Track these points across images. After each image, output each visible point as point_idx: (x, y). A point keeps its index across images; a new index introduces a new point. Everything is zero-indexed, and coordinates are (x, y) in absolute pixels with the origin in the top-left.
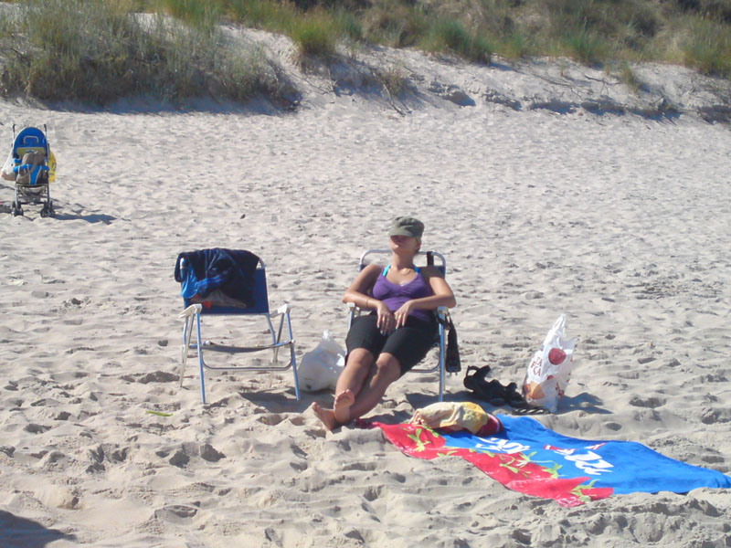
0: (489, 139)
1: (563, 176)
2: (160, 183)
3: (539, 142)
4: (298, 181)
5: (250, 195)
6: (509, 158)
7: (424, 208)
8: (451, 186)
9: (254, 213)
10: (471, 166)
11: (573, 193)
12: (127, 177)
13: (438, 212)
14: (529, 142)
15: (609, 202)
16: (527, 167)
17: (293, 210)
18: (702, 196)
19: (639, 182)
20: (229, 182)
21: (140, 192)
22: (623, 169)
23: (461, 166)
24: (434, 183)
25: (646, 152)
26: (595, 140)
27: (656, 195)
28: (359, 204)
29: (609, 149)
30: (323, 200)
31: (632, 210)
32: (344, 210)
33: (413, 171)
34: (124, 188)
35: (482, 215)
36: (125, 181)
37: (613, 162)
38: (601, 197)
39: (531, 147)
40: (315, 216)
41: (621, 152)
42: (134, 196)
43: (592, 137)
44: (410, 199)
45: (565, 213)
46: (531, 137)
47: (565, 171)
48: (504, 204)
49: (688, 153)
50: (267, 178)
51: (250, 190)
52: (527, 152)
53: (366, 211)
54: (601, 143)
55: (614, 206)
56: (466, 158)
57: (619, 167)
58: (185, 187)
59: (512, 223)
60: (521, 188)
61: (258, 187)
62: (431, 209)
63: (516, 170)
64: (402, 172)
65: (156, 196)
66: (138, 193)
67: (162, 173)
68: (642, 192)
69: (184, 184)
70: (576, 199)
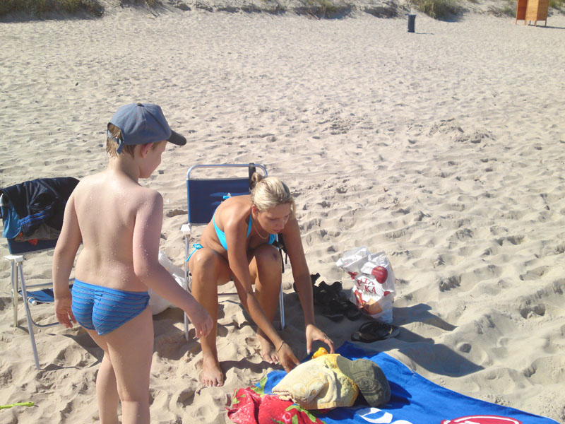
0: (200, 28)
1: (242, 46)
2: (28, 63)
3: (224, 28)
4: (107, 57)
5: (80, 68)
6: (213, 37)
7: (179, 71)
8: (190, 55)
9: (83, 80)
10: (196, 42)
11: (251, 56)
12: (9, 61)
13: (187, 73)
14: (220, 28)
15: (272, 61)
16: (223, 42)
17: (106, 77)
18: (313, 54)
19: (280, 48)
20: (69, 60)
21: (16, 70)
22: (268, 40)
23: (190, 43)
24: (180, 54)
25: (275, 31)
26: (250, 26)
27: (292, 55)
28: (143, 70)
29: (258, 31)
30: (122, 69)
31: (286, 65)
32: (135, 75)
33: (167, 47)
34: (7, 68)
35: (212, 74)
36: (8, 64)
37: (262, 37)
38: (267, 57)
39: (221, 31)
40: (119, 81)
41: (264, 31)
42: (12, 74)
43: (248, 24)
44: (170, 65)
45: (254, 69)
46: (221, 26)
47: (242, 43)
48: (221, 66)
49: (293, 31)
50: (90, 56)
51: (81, 64)
52: (221, 34)
53: (148, 75)
54: (253, 27)
55: (276, 63)
56: (192, 38)
57: (266, 39)
58: (43, 65)
59: (230, 78)
60: (226, 54)
61: (85, 62)
62: (183, 71)
63: (218, 44)
64: (161, 48)
65: (25, 72)
66: (14, 71)
67: (31, 57)
68: (285, 54)
69: (43, 63)
70: (255, 60)
